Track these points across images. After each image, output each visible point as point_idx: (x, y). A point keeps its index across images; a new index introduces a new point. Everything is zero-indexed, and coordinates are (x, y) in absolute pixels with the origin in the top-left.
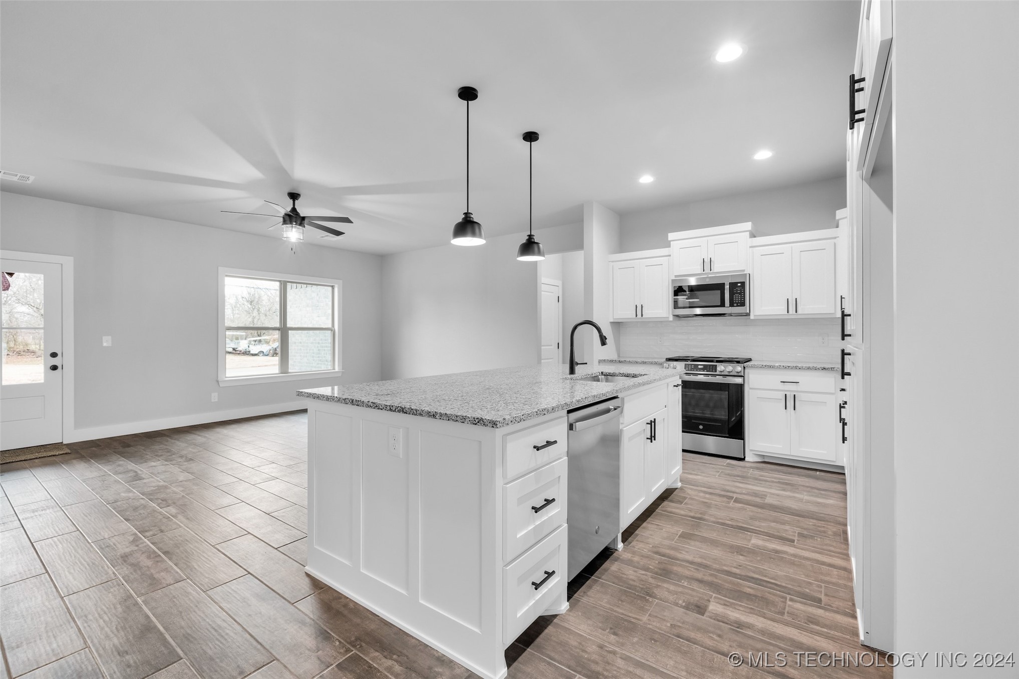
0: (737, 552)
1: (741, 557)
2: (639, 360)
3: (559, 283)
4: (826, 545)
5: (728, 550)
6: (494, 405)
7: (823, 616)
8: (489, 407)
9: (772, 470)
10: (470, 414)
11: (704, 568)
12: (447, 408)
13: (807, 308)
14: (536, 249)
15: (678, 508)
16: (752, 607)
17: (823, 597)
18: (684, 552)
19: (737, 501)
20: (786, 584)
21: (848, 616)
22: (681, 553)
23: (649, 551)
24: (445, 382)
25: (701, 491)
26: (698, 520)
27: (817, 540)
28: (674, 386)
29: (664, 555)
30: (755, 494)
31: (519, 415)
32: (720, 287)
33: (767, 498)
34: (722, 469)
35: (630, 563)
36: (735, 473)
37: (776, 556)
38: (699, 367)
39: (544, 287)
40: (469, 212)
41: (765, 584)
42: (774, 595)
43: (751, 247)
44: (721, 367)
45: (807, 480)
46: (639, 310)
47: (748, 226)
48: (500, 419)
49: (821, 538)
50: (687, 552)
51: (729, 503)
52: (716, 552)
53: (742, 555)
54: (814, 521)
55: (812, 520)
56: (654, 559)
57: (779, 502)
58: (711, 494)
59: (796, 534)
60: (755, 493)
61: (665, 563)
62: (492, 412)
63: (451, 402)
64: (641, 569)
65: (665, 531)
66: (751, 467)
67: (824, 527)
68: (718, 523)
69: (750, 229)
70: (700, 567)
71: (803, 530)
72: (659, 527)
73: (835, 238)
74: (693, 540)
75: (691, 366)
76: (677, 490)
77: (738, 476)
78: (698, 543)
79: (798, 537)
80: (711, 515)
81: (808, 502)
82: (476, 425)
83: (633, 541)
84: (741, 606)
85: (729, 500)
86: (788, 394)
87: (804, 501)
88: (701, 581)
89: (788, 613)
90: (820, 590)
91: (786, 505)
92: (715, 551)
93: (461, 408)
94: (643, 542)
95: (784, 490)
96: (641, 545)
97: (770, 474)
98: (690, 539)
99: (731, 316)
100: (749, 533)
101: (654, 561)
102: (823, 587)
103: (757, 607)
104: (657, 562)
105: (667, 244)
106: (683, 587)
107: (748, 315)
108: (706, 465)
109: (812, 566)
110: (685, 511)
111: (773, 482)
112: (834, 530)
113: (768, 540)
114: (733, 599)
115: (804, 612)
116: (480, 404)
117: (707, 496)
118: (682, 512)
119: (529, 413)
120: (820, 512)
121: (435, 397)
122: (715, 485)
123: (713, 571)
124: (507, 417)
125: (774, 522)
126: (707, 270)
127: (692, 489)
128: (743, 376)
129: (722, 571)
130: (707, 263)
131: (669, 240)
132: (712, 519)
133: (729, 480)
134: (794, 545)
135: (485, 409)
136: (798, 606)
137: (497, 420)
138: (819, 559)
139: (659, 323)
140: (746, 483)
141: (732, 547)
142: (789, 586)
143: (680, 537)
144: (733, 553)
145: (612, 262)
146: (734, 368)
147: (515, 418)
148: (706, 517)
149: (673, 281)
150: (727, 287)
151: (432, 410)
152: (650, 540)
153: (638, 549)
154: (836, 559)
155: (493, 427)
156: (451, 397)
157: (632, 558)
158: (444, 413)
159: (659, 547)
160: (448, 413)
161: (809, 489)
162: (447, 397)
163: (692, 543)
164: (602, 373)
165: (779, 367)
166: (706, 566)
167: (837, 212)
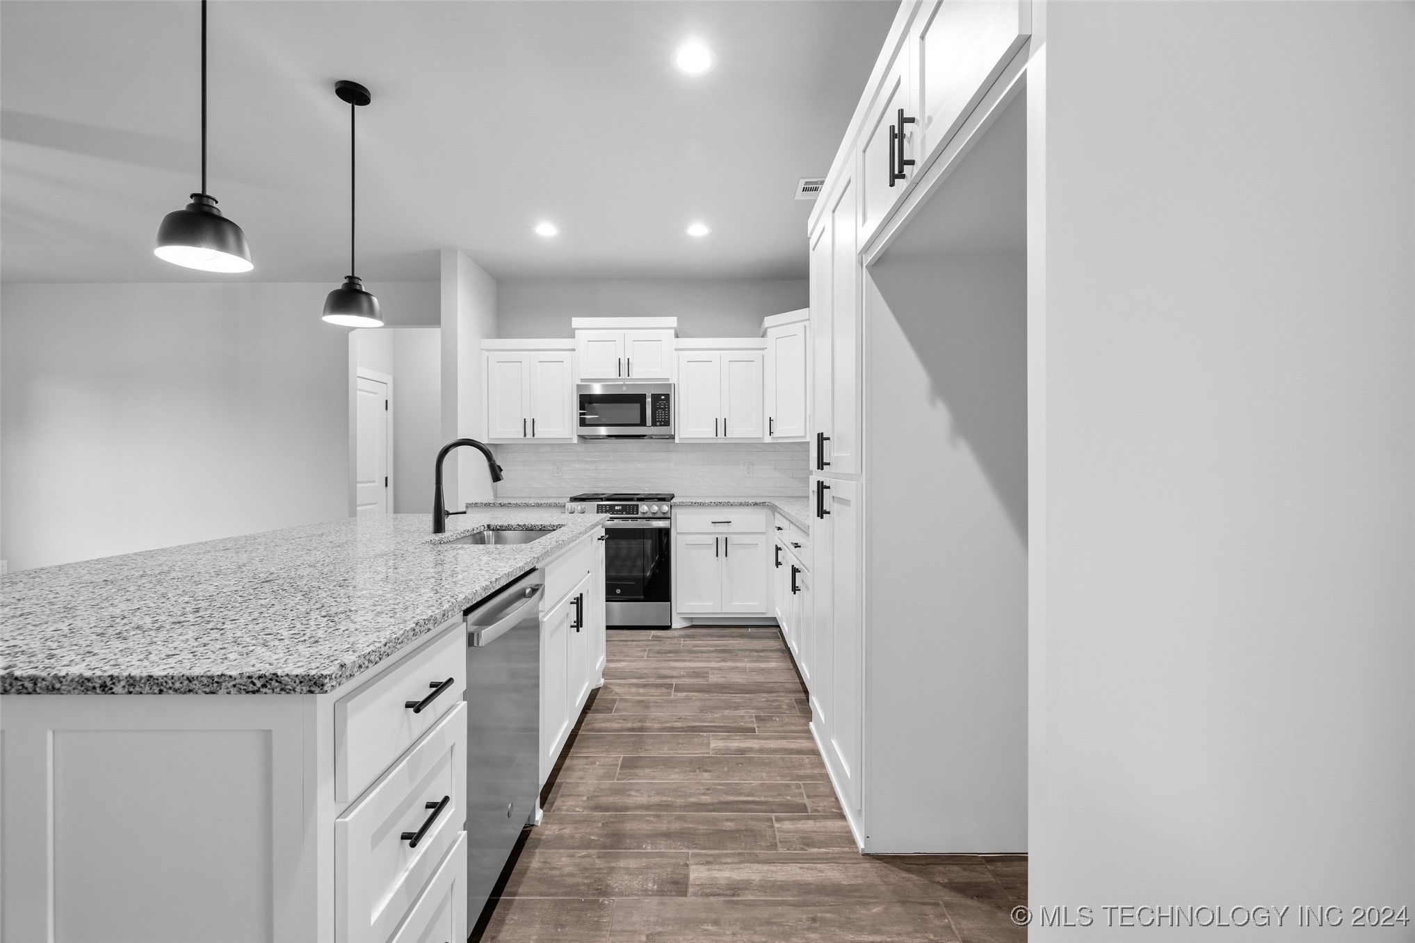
0: (699, 768)
1: (706, 775)
2: (531, 502)
3: (389, 379)
4: (787, 724)
5: (688, 769)
6: (298, 625)
7: (815, 829)
8: (285, 634)
9: (704, 636)
10: (235, 666)
11: (666, 811)
12: (152, 657)
13: (738, 431)
14: (365, 304)
15: (608, 720)
16: (739, 851)
17: (806, 801)
18: (633, 793)
19: (679, 689)
20: (766, 797)
21: (837, 818)
22: (629, 795)
23: (585, 808)
24: (137, 574)
25: (632, 684)
26: (638, 734)
27: (775, 720)
28: (599, 539)
29: (607, 809)
30: (696, 674)
31: (378, 645)
32: (639, 399)
33: (711, 676)
34: (648, 645)
35: (559, 842)
36: (666, 648)
37: (741, 759)
38: (617, 508)
39: (361, 384)
40: (208, 193)
41: (742, 806)
42: (758, 819)
43: (676, 350)
44: (644, 507)
45: (741, 641)
46: (529, 426)
47: (672, 321)
48: (333, 669)
49: (778, 717)
50: (638, 791)
51: (669, 694)
52: (675, 777)
53: (705, 771)
54: (765, 695)
55: (763, 695)
56: (594, 821)
57: (724, 679)
58: (645, 686)
59: (754, 719)
60: (694, 672)
61: (613, 822)
62: (301, 647)
63: (162, 635)
64: (579, 848)
65: (599, 765)
66: (681, 637)
67: (777, 700)
68: (664, 729)
69: (676, 326)
70: (660, 810)
71: (758, 711)
72: (590, 760)
73: (763, 349)
74: (641, 767)
75: (606, 507)
76: (600, 691)
77: (670, 652)
78: (648, 771)
79: (757, 722)
80: (653, 719)
81: (752, 670)
82: (257, 695)
83: (555, 798)
84: (727, 855)
85: (669, 691)
86: (719, 537)
87: (748, 670)
88: (667, 835)
89: (780, 842)
90: (800, 791)
91: (732, 681)
92: (673, 776)
93: (201, 649)
94: (571, 795)
95: (724, 661)
96: (570, 802)
97: (704, 642)
98: (636, 767)
99: (652, 438)
100: (705, 734)
101: (595, 824)
102: (802, 786)
103: (745, 849)
104: (600, 825)
105: (572, 335)
106: (647, 855)
107: (673, 437)
108: (628, 643)
109: (783, 759)
110: (618, 723)
111: (710, 652)
112: (787, 701)
113: (728, 738)
114: (715, 849)
115: (795, 832)
116: (258, 628)
117: (641, 690)
118: (616, 725)
119: (398, 635)
120: (767, 681)
121: (107, 624)
122: (646, 671)
123: (680, 811)
124: (349, 658)
125: (726, 708)
126: (624, 375)
127: (619, 685)
128: (670, 518)
129: (690, 806)
130: (624, 365)
131: (573, 327)
132: (656, 726)
133: (660, 661)
134: (757, 735)
135: (277, 643)
136: (787, 825)
137: (325, 672)
138: (786, 747)
139: (558, 446)
140: (682, 661)
141: (691, 762)
142: (770, 799)
143: (623, 767)
144: (695, 772)
145: (487, 350)
146: (660, 507)
147: (367, 658)
148: (648, 724)
149: (578, 386)
150: (649, 400)
151: (98, 673)
152: (581, 789)
153: (567, 810)
154: (801, 741)
155: (311, 692)
156: (163, 618)
157: (560, 832)
158: (145, 674)
159: (597, 796)
160: (158, 672)
161: (747, 653)
162: (148, 620)
163: (641, 772)
164: (489, 526)
165: (710, 505)
166: (668, 806)
167: (766, 318)
